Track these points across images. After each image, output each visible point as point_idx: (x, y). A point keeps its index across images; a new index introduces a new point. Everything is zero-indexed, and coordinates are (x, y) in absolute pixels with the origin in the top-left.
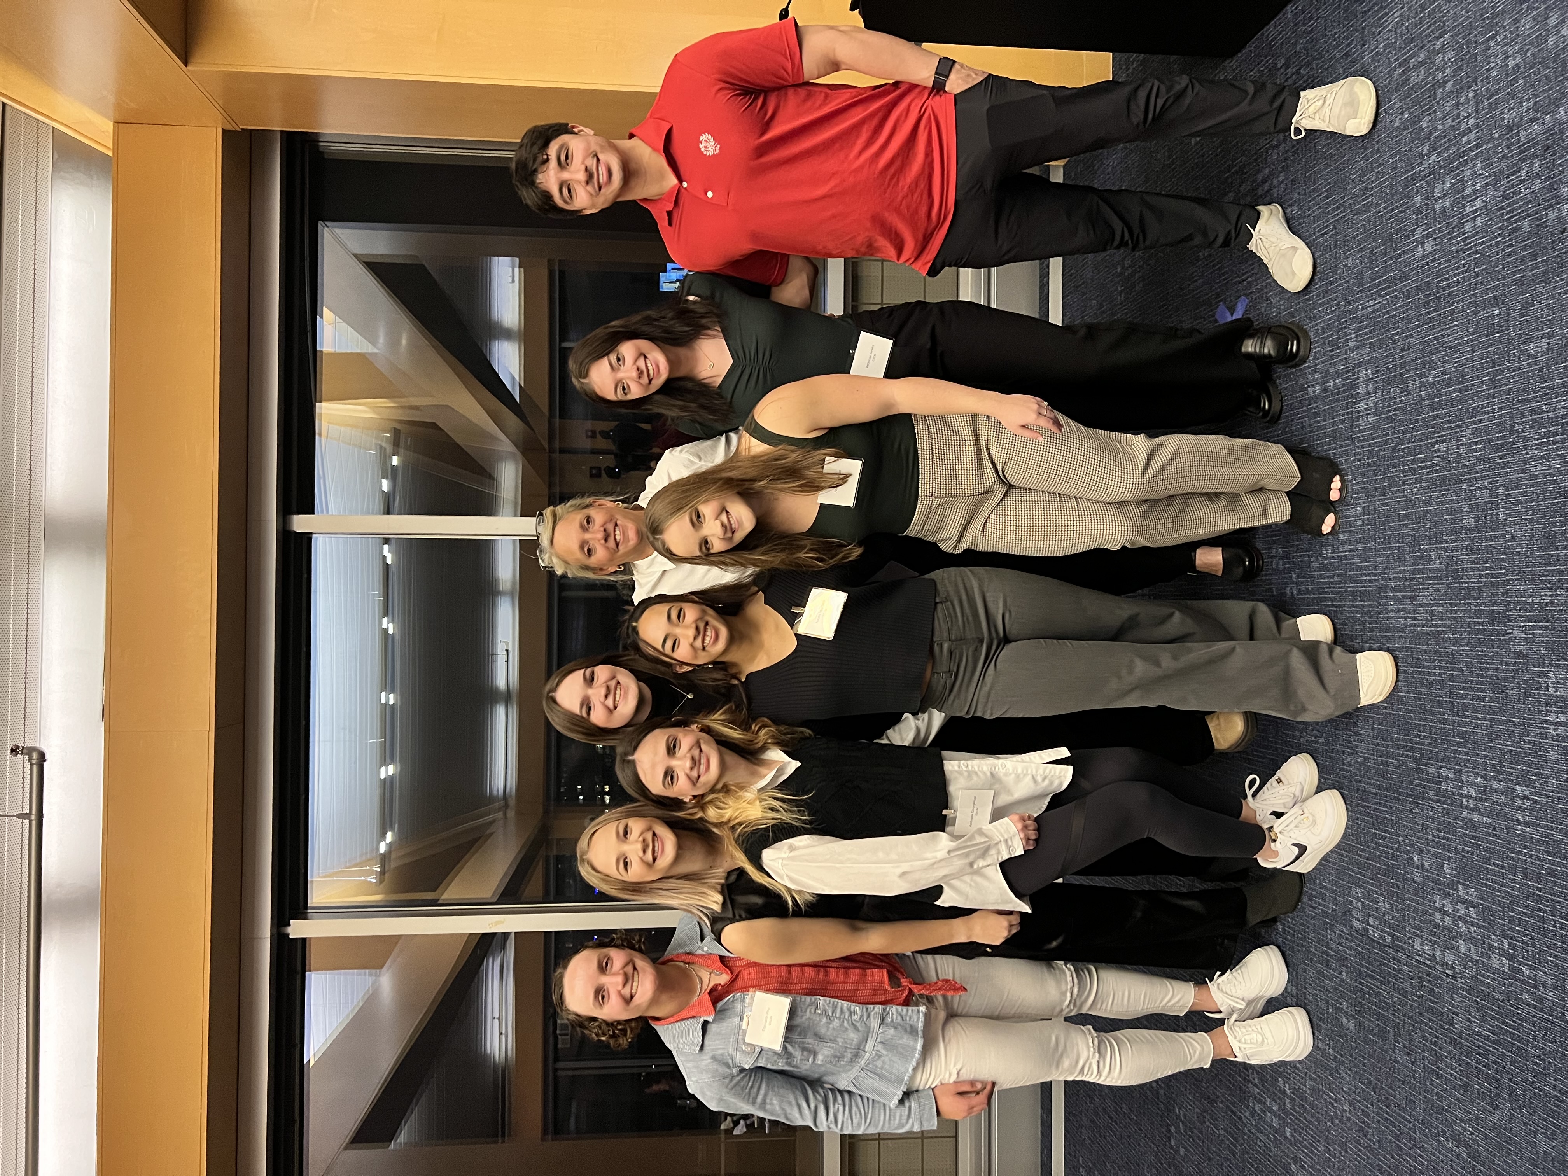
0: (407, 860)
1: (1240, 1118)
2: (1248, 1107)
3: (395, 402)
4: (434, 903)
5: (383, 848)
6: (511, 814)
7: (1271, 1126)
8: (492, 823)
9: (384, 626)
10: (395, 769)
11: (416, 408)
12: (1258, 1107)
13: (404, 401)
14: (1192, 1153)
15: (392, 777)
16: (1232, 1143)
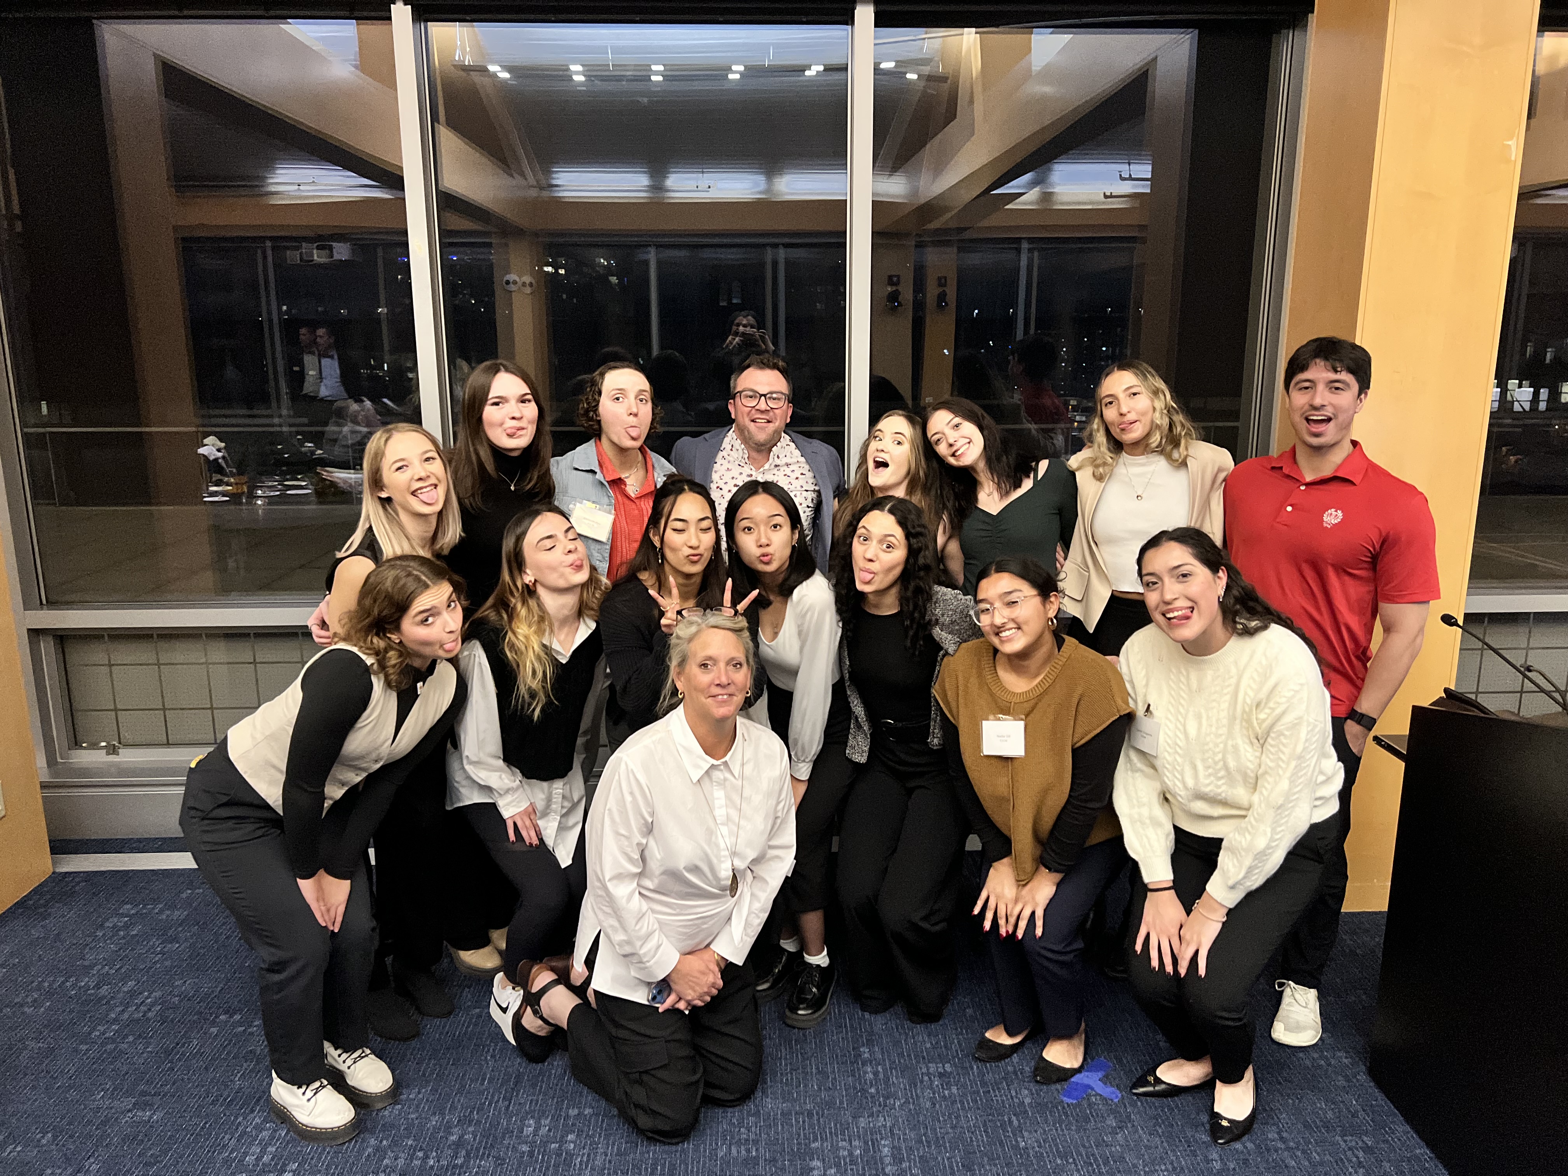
0: (481, 91)
1: (252, 1111)
2: (266, 1121)
3: (977, 79)
4: (435, 119)
5: (493, 68)
6: (533, 193)
7: (246, 1154)
8: (523, 175)
9: (734, 68)
10: (581, 84)
11: (971, 102)
12: (265, 1134)
13: (978, 89)
14: (212, 1043)
15: (572, 80)
16: (225, 1100)
